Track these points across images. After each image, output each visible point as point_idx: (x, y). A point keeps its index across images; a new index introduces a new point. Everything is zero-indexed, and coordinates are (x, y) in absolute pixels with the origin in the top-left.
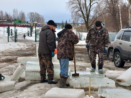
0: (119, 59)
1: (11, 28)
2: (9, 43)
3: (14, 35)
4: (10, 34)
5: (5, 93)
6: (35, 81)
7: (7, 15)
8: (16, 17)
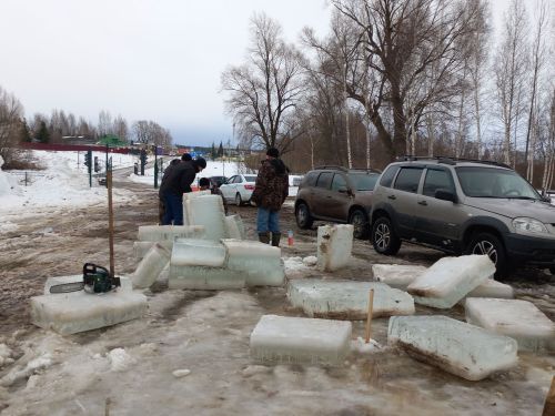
0: (386, 235)
1: (94, 154)
2: (94, 189)
3: (104, 170)
4: (93, 167)
5: (124, 328)
6: (194, 290)
7: (85, 126)
8: (106, 130)
